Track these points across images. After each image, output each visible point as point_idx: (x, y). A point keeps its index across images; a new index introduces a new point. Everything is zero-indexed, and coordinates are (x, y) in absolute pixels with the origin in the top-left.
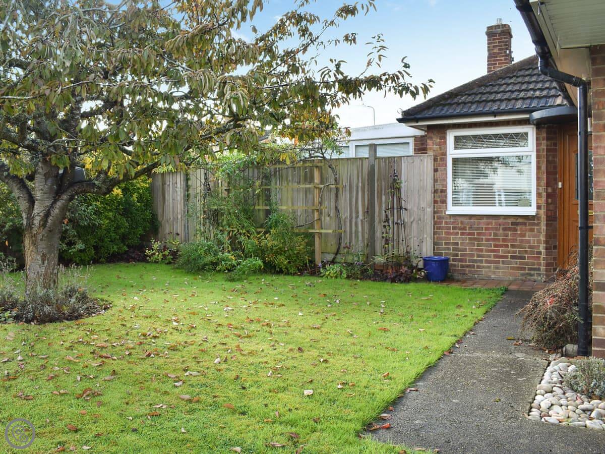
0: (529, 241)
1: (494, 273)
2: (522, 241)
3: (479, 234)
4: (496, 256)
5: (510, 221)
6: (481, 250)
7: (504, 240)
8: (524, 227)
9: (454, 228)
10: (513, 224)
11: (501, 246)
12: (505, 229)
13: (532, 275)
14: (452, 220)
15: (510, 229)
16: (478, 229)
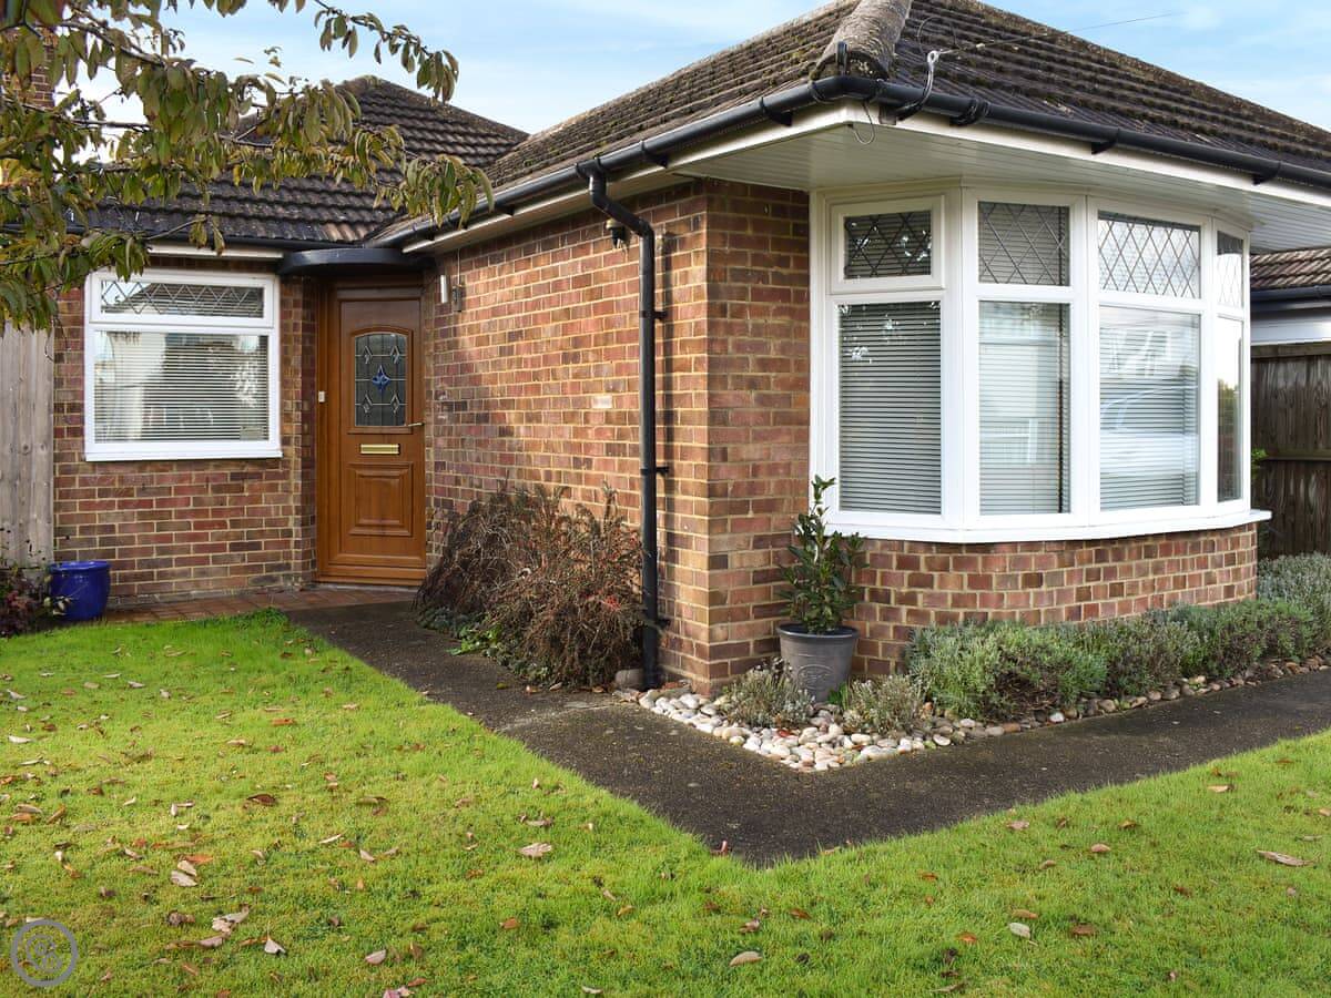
0: (266, 512)
1: (197, 584)
2: (253, 512)
3: (161, 503)
4: (199, 549)
5: (227, 471)
6: (168, 539)
7: (216, 513)
8: (257, 483)
9: (103, 493)
10: (234, 476)
11: (211, 525)
12: (217, 489)
13: (273, 580)
14: (98, 475)
15: (228, 489)
16: (159, 491)
